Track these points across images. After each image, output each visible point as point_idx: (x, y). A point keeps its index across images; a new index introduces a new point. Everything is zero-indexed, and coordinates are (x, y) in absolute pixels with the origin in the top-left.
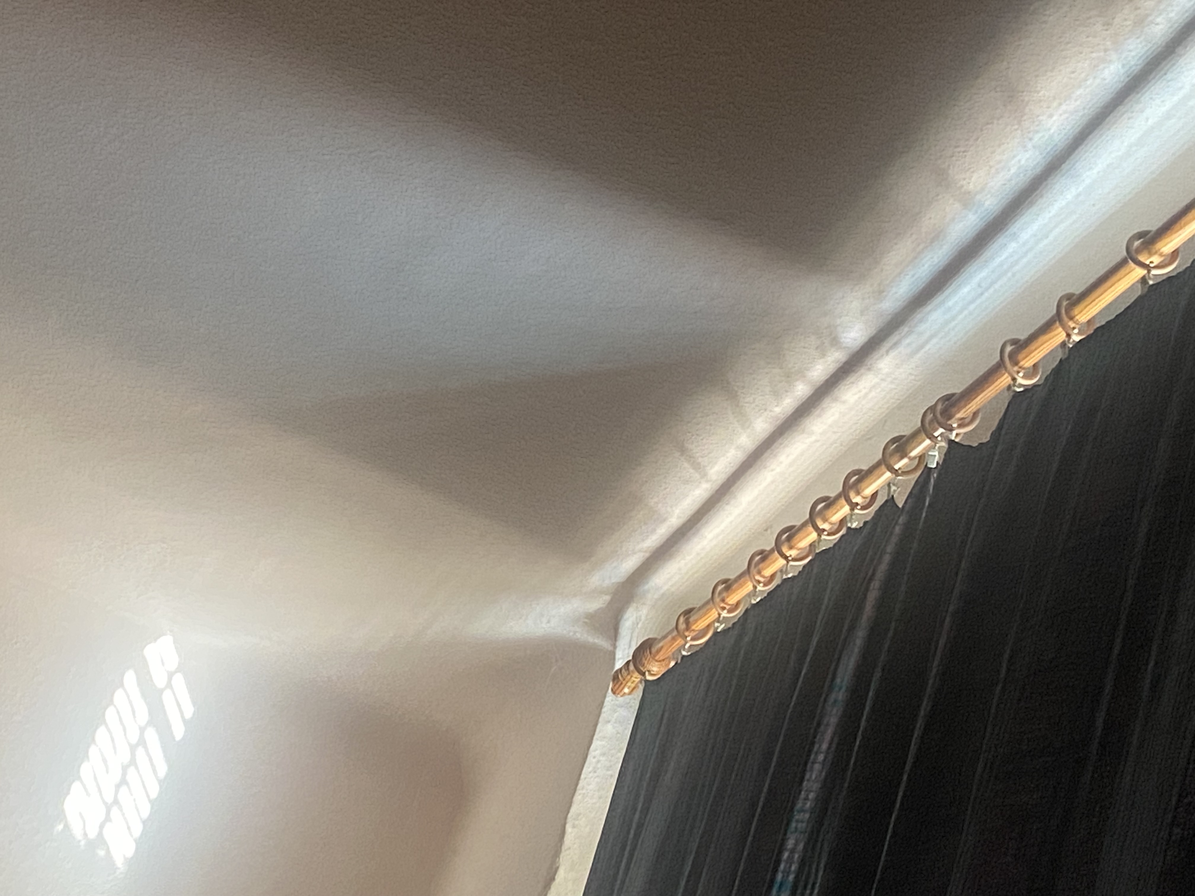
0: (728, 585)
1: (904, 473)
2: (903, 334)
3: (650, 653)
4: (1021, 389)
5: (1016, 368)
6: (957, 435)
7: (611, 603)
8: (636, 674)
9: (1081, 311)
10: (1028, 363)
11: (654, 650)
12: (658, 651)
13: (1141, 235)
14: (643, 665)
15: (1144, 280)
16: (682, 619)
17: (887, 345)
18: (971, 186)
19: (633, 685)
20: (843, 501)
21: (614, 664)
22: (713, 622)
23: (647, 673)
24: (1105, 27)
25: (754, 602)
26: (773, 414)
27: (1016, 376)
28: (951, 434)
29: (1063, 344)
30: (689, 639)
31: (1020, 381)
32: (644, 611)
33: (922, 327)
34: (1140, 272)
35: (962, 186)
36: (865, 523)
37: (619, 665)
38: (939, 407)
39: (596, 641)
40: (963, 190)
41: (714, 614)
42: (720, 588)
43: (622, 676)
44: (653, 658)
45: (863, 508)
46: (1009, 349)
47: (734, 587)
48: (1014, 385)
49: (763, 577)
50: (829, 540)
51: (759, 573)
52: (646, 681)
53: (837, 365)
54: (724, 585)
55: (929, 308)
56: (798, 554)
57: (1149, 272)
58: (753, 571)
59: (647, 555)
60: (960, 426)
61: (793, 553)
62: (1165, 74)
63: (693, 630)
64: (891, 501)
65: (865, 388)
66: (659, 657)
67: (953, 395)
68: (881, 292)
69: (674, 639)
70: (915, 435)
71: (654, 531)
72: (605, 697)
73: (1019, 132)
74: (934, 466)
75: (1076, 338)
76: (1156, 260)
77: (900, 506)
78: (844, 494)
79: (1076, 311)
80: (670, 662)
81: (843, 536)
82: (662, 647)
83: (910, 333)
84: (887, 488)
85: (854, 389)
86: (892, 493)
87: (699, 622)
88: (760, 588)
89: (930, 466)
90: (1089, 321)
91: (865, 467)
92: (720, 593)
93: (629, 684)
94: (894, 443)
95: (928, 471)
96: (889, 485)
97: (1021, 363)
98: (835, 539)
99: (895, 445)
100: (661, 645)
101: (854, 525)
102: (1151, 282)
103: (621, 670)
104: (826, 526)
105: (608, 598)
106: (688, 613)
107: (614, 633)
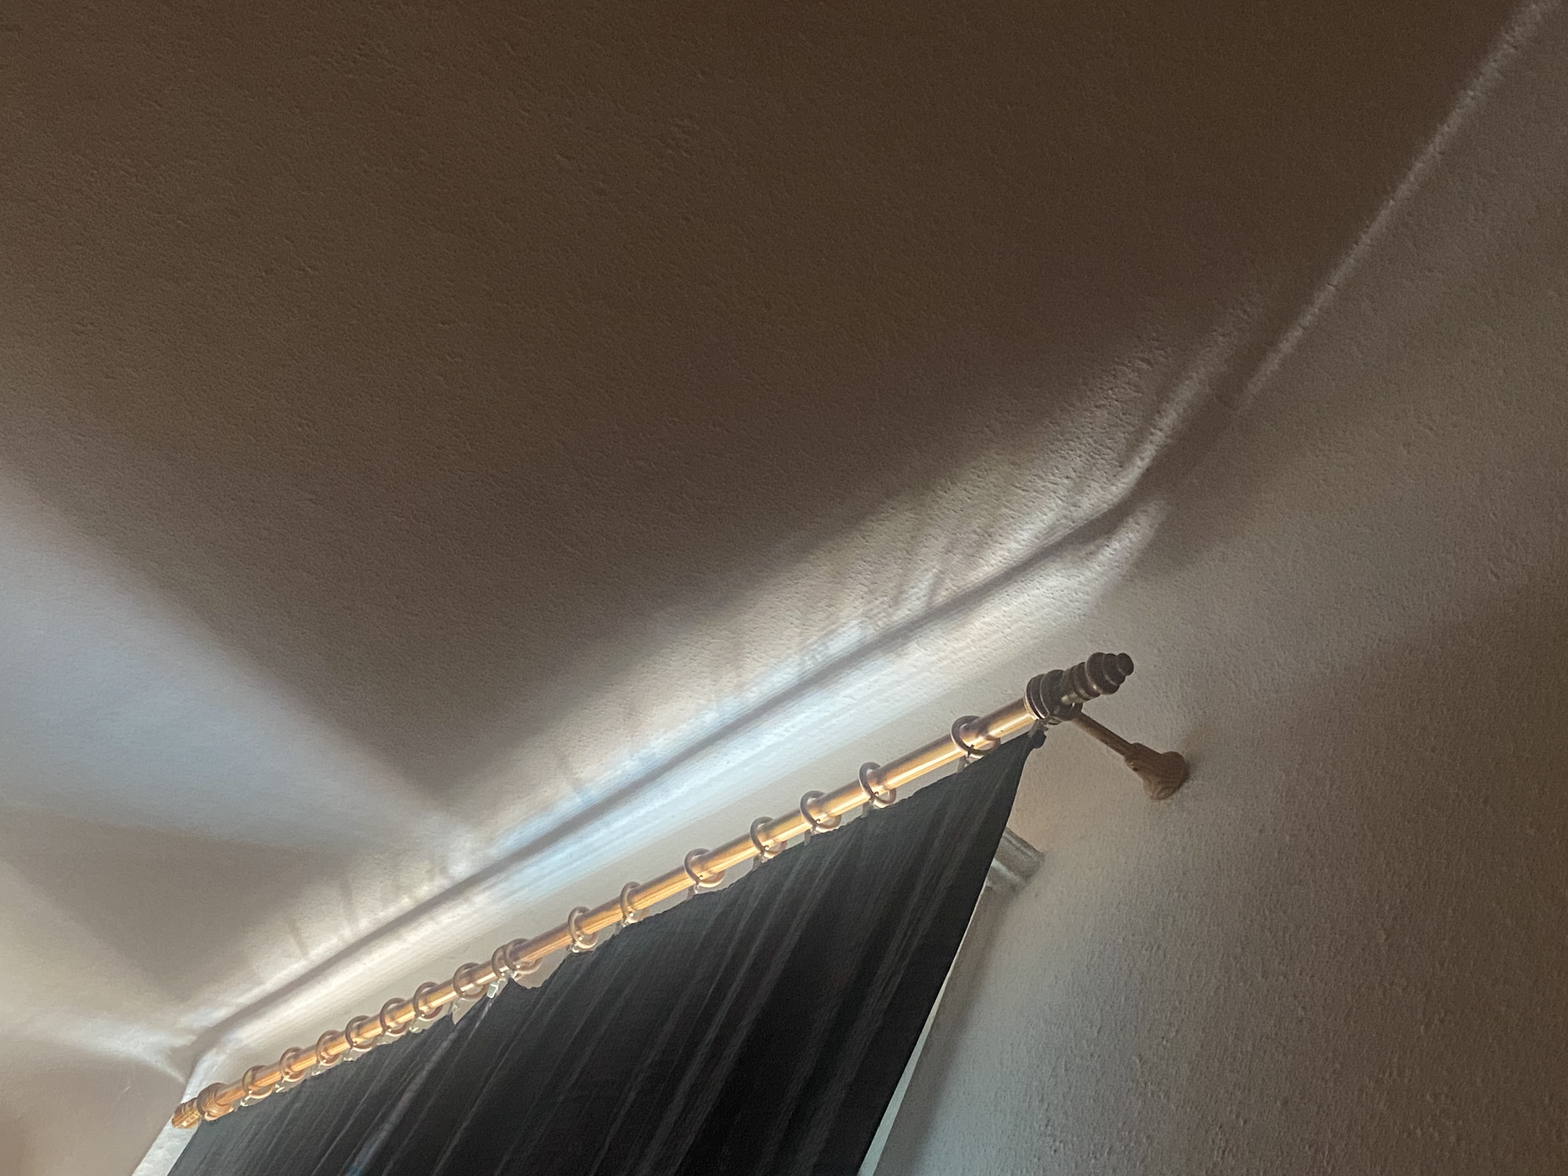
0: (297, 1054)
1: (468, 996)
2: (500, 879)
3: (215, 1095)
4: (577, 951)
5: (578, 933)
6: (518, 975)
7: (194, 1043)
8: (197, 1112)
9: (640, 900)
10: (589, 931)
11: (218, 1094)
12: (222, 1096)
13: (700, 852)
14: (205, 1106)
15: (691, 889)
16: (250, 1073)
17: (485, 884)
18: (583, 775)
19: (192, 1121)
20: (411, 1006)
21: (182, 1098)
22: (274, 1084)
23: (206, 1114)
24: (713, 683)
25: (313, 1074)
26: (377, 917)
27: (576, 940)
28: (513, 973)
29: (618, 924)
30: (250, 1092)
31: (578, 944)
32: (222, 1058)
33: (517, 877)
34: (691, 882)
35: (576, 773)
36: (424, 1030)
37: (185, 1099)
38: (511, 947)
39: (173, 1073)
40: (576, 776)
41: (277, 1077)
42: (289, 1055)
43: (184, 1110)
44: (215, 1102)
45: (426, 1017)
46: (577, 914)
47: (302, 1057)
48: (573, 946)
49: (328, 1054)
50: (391, 1037)
51: (326, 1050)
52: (204, 1121)
53: (442, 890)
54: (294, 1053)
55: (526, 863)
56: (363, 1042)
57: (697, 883)
58: (322, 1047)
59: (238, 1009)
60: (523, 968)
61: (359, 1040)
62: (750, 731)
63: (256, 1086)
64: (448, 1018)
65: (458, 915)
66: (221, 1101)
67: (524, 940)
68: (492, 839)
69: (238, 1090)
70: (484, 966)
71: (250, 990)
72: (165, 1124)
73: (630, 743)
74: (492, 997)
75: (630, 921)
76: (705, 875)
77: (455, 1023)
78: (414, 1002)
79: (636, 898)
80: (229, 1109)
81: (403, 1036)
82: (226, 1093)
83: (506, 879)
84: (449, 1005)
85: (450, 914)
86: (452, 1010)
87: (263, 1080)
88: (322, 1063)
89: (488, 995)
90: (644, 910)
91: (438, 982)
92: (289, 1059)
93: (189, 1119)
94: (466, 969)
95: (486, 999)
96: (452, 1003)
97: (584, 930)
98: (395, 1038)
99: (467, 970)
100: (226, 1090)
101: (415, 1030)
102: (696, 892)
103: (185, 1104)
104: (392, 1024)
105: (193, 1038)
106: (256, 1069)
107: (190, 1072)
